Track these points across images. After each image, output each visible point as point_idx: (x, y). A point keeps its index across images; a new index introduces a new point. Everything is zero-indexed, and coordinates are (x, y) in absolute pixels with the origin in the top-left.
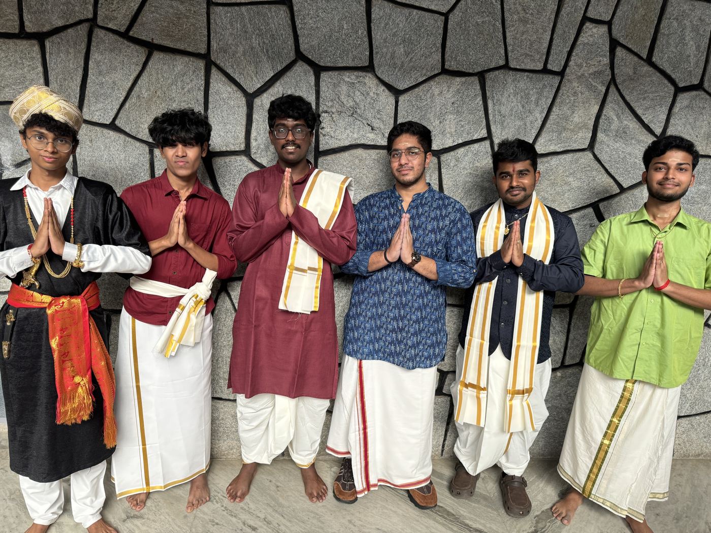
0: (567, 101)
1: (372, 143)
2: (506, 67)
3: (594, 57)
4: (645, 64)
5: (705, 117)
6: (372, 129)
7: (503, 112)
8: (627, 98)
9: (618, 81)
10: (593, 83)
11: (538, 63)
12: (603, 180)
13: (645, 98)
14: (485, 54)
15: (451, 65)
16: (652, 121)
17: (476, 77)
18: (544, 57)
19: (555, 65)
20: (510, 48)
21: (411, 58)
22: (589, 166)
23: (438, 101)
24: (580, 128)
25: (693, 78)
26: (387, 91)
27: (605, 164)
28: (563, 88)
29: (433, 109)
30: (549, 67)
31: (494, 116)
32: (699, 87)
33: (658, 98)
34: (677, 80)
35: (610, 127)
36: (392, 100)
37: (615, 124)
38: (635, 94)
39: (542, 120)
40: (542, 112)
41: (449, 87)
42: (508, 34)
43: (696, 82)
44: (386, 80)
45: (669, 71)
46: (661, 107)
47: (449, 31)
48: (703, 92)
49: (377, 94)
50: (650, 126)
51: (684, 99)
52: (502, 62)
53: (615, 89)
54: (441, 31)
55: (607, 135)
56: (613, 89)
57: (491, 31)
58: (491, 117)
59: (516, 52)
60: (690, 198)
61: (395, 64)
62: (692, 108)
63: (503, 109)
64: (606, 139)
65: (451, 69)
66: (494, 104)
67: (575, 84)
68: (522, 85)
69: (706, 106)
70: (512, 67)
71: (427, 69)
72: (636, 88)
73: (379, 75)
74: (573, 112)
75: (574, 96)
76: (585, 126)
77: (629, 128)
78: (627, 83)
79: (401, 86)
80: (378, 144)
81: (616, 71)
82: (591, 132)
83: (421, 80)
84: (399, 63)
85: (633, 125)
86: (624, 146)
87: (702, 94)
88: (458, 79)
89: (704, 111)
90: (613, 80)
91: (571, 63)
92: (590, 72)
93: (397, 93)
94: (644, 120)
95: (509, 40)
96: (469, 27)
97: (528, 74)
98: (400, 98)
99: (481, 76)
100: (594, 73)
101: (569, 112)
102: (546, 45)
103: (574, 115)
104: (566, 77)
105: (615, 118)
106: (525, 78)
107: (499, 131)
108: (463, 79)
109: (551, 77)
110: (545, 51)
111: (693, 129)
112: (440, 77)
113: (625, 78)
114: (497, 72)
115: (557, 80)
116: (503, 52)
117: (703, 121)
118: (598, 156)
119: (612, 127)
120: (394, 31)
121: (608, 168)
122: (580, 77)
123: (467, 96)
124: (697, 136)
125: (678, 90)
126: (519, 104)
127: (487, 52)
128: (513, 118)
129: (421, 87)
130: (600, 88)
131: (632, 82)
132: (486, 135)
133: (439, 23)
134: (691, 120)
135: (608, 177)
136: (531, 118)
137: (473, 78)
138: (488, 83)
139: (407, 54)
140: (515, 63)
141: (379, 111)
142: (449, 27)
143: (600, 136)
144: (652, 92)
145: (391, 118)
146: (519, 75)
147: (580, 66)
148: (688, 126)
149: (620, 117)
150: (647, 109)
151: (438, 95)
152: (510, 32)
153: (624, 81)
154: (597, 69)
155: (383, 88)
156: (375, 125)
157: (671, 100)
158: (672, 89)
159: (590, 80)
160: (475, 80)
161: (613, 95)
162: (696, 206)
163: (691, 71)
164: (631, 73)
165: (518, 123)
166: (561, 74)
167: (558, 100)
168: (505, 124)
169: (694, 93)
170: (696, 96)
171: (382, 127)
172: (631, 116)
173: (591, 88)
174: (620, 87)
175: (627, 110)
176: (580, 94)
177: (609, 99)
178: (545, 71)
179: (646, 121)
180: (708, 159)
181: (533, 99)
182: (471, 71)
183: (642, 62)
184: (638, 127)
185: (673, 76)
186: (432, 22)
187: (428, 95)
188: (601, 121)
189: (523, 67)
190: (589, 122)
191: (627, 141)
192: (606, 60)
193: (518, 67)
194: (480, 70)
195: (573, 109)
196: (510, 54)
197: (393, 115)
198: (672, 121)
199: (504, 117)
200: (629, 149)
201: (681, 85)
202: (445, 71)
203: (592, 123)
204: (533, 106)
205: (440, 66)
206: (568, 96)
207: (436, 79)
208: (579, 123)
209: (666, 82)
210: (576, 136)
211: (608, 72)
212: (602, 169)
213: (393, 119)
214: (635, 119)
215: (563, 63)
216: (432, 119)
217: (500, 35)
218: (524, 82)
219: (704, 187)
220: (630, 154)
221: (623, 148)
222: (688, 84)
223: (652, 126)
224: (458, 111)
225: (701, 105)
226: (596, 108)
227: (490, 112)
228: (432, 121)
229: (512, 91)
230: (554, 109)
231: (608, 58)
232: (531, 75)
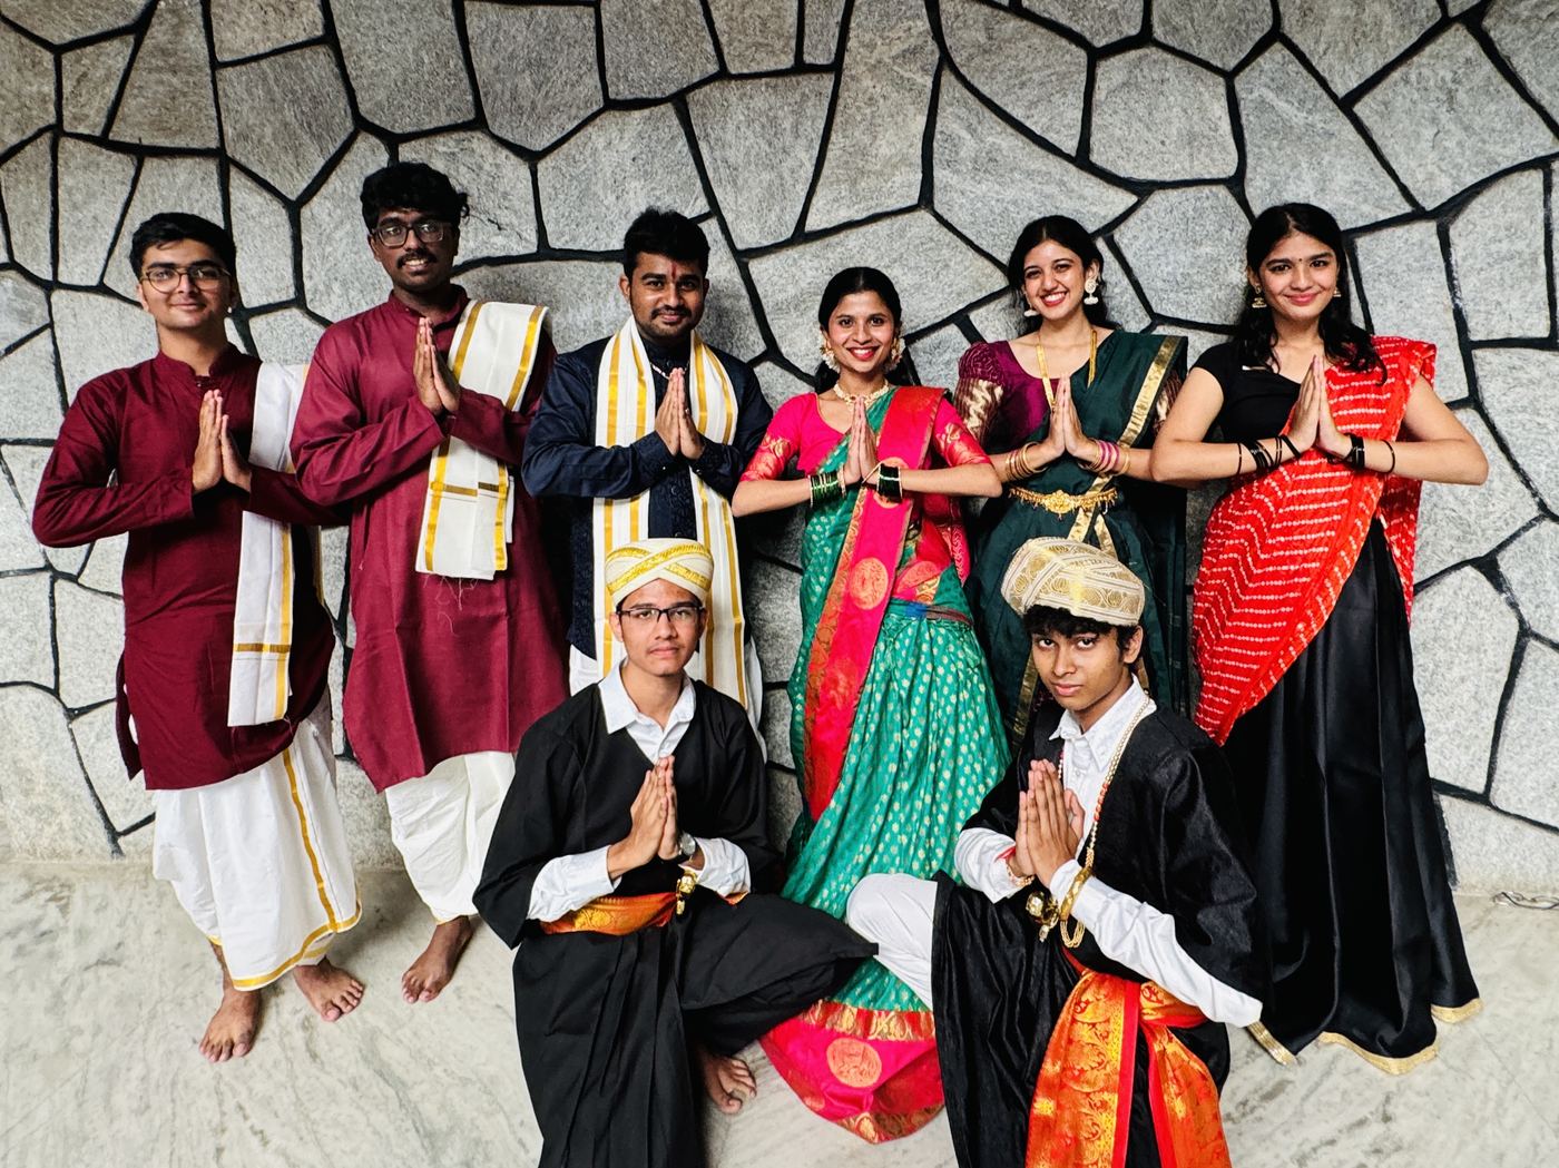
0: (859, 118)
1: (503, 254)
2: (723, 75)
3: (896, 24)
4: (1008, 16)
5: (1172, 99)
6: (500, 229)
7: (732, 160)
8: (985, 90)
9: (957, 61)
10: (902, 72)
11: (783, 57)
12: (967, 264)
13: (1023, 85)
14: (677, 58)
15: (620, 91)
16: (1048, 129)
17: (669, 105)
18: (793, 43)
19: (819, 54)
20: (723, 39)
21: (547, 92)
22: (932, 239)
23: (607, 161)
24: (895, 166)
25: (1124, 23)
26: (512, 156)
27: (965, 232)
28: (843, 94)
29: (599, 175)
30: (808, 59)
31: (716, 170)
32: (1144, 38)
33: (1053, 78)
34: (1087, 35)
35: (957, 153)
36: (525, 171)
37: (969, 146)
38: (1000, 78)
39: (814, 162)
40: (810, 147)
41: (621, 131)
42: (715, 15)
43: (1134, 32)
44: (509, 137)
45: (1063, 20)
46: (1065, 95)
47: (605, 30)
48: (1154, 49)
49: (497, 166)
50: (1047, 138)
51: (1112, 72)
52: (713, 68)
53: (953, 78)
54: (592, 34)
55: (957, 172)
56: (948, 78)
57: (682, 14)
58: (710, 174)
59: (736, 44)
60: (1179, 278)
61: (520, 107)
62: (1137, 85)
63: (731, 154)
64: (954, 180)
65: (619, 97)
66: (711, 148)
67: (867, 82)
68: (759, 103)
69: (1167, 75)
70: (733, 72)
71: (578, 107)
72: (1001, 67)
73: (496, 132)
74: (875, 137)
75: (870, 105)
76: (904, 160)
77: (999, 150)
78: (977, 60)
79: (538, 145)
80: (514, 253)
81: (949, 42)
82: (920, 170)
83: (570, 127)
84: (526, 104)
85: (1009, 141)
86: (997, 187)
87: (1154, 53)
88: (637, 114)
89: (1165, 88)
90: (946, 60)
91: (852, 44)
92: (893, 53)
93: (532, 158)
94: (1033, 128)
95: (720, 25)
96: (640, 16)
97: (768, 80)
98: (539, 166)
99: (680, 101)
100: (904, 54)
101: (866, 139)
102: (792, 19)
103: (878, 142)
104: (846, 72)
105: (964, 134)
106: (763, 89)
107: (730, 199)
108: (646, 112)
109: (814, 77)
110: (793, 30)
111: (1149, 130)
112: (603, 116)
113: (971, 51)
114: (707, 88)
115: (827, 82)
116: (710, 48)
117: (1170, 108)
118: (945, 217)
119: (962, 154)
120: (510, 49)
121: (973, 238)
122: (875, 66)
123: (659, 141)
124: (1163, 143)
125: (1096, 56)
126: (760, 140)
127: (681, 54)
128: (753, 167)
129: (572, 140)
130: (920, 80)
131: (987, 56)
132: (707, 209)
133: (585, 21)
134: (1141, 111)
135: (976, 255)
136: (790, 163)
137: (662, 108)
138: (694, 112)
139: (538, 87)
140: (738, 65)
141: (505, 195)
142: (605, 22)
143: (940, 175)
144: (1038, 69)
145: (527, 203)
146: (749, 85)
147: (871, 46)
148: (1137, 125)
149: (975, 130)
150: (1033, 104)
151: (604, 148)
152: (717, 9)
153: (971, 58)
154: (906, 46)
155: (505, 152)
156: (503, 220)
157: (1084, 77)
158: (1081, 56)
159: (896, 68)
160: (668, 110)
161: (951, 88)
162: (1200, 293)
163: (1115, 11)
164: (982, 39)
165: (766, 176)
166: (836, 68)
167: (838, 119)
168: (740, 182)
169: (1133, 54)
170: (1140, 58)
171: (516, 222)
172: (1000, 125)
173: (901, 84)
174: (963, 71)
175: (988, 113)
176: (882, 101)
177: (944, 98)
178: (801, 68)
179: (1038, 131)
180: (1201, 188)
181: (787, 125)
182: (659, 95)
183: (1002, 13)
184: (1021, 144)
185: (1077, 28)
186: (573, 21)
187: (587, 153)
188: (935, 144)
189: (755, 68)
190: (911, 151)
191: (1002, 176)
192: (923, 25)
193: (745, 71)
194: (672, 89)
195: (872, 130)
196: (726, 50)
197: (531, 197)
198: (1096, 120)
199: (735, 169)
200: (1010, 194)
201: (1100, 42)
202: (611, 105)
203: (919, 152)
204: (788, 139)
205: (600, 96)
206: (859, 108)
207: (598, 121)
208: (890, 158)
209: (1064, 42)
210: (890, 184)
211: (932, 46)
212: (959, 242)
213: (532, 204)
214: (1010, 130)
215: (834, 48)
216: (601, 193)
217: (701, 19)
218: (761, 97)
219: (1208, 250)
220: (1015, 203)
221: (997, 193)
222: (1115, 37)
223: (1052, 137)
224: (646, 172)
225: (1155, 76)
226: (922, 121)
227: (707, 164)
228: (602, 197)
229: (742, 118)
230: (833, 137)
231: (926, 19)
232: (773, 81)
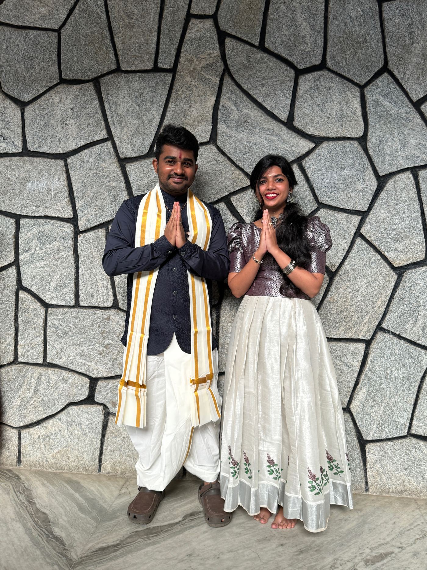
0: (183, 96)
1: (5, 152)
2: (118, 70)
3: (204, 51)
4: (257, 51)
5: (334, 97)
6: (4, 139)
7: (120, 113)
8: (245, 86)
9: (232, 71)
10: (206, 75)
11: (148, 63)
12: (231, 173)
13: (263, 85)
14: (97, 61)
15: (68, 75)
16: (275, 107)
17: (91, 83)
18: (153, 57)
19: (166, 63)
20: (120, 53)
21: (32, 73)
22: (215, 159)
23: (59, 109)
24: (199, 122)
25: (313, 58)
26: (12, 104)
27: (231, 157)
28: (176, 84)
29: (55, 116)
30: (160, 65)
31: (112, 117)
32: (322, 66)
33: (278, 83)
34: (295, 63)
35: (229, 117)
36: (18, 112)
37: (235, 114)
38: (252, 81)
39: (160, 116)
40: (158, 109)
41: (67, 95)
42: (116, 40)
43: (318, 63)
44: (12, 94)
45: (284, 55)
46: (283, 92)
47: (62, 44)
48: (327, 72)
49: (5, 108)
50: (273, 112)
51: (306, 81)
52: (114, 67)
53: (229, 79)
54: (55, 46)
55: (229, 126)
56: (227, 79)
57: (100, 39)
58: (109, 119)
59: (126, 55)
60: (332, 185)
61: (18, 79)
62: (318, 89)
63: (120, 110)
64: (227, 130)
65: (67, 78)
66: (110, 106)
67: (188, 79)
68: (135, 85)
69: (332, 85)
70: (123, 69)
71: (46, 81)
72: (253, 76)
73: (5, 91)
74: (190, 106)
75: (189, 90)
76: (204, 119)
77: (250, 117)
78: (242, 71)
79: (26, 98)
80: (10, 152)
81: (229, 62)
82: (211, 124)
83: (42, 91)
84: (21, 78)
85: (254, 113)
86: (247, 135)
87: (325, 73)
88: (75, 87)
89: (331, 91)
90: (227, 70)
91: (182, 59)
92: (201, 65)
93: (22, 105)
94: (267, 107)
95: (118, 46)
96: (80, 38)
97: (140, 74)
98: (26, 109)
99: (96, 82)
100: (206, 66)
101: (186, 107)
102: (154, 45)
103: (192, 109)
104: (178, 73)
105: (233, 107)
106: (137, 78)
107: (118, 132)
108: (80, 86)
109: (163, 74)
110: (154, 51)
111: (323, 111)
112: (59, 86)
113: (239, 67)
114: (110, 76)
115: (169, 77)
116: (113, 57)
117: (333, 101)
118: (222, 149)
119: (232, 118)
120: (15, 51)
121: (234, 160)
122: (192, 71)
123: (85, 101)
124: (329, 118)
125: (299, 73)
126: (134, 104)
127: (98, 59)
128: (130, 117)
129: (43, 98)
130: (213, 79)
131: (247, 70)
132: (106, 136)
133: (53, 39)
134: (319, 102)
135: (236, 169)
136: (148, 116)
137: (88, 84)
138: (103, 88)
139: (27, 69)
140: (126, 66)
141: (8, 123)
142: (62, 40)
143: (221, 127)
144: (270, 78)
145: (18, 127)
146: (131, 76)
147: (191, 61)
148: (317, 109)
149: (239, 106)
150: (267, 95)
151: (58, 102)
152: (117, 37)
153: (239, 70)
154: (208, 62)
155: (9, 101)
156: (6, 135)
157: (292, 83)
158: (292, 73)
159: (202, 73)
160: (90, 85)
161: (228, 84)
162: (342, 193)
163: (309, 52)
164: (245, 62)
165: (136, 122)
166: (173, 70)
167: (173, 96)
168: (123, 124)
169: (316, 74)
170: (320, 76)
171: (12, 136)
172: (251, 104)
173: (204, 80)
174: (235, 76)
175: (245, 98)
176: (194, 88)
177: (225, 89)
178: (156, 69)
179: (269, 108)
180: (346, 141)
181: (148, 97)
182: (86, 78)
183: (255, 49)
184: (260, 115)
185: (290, 59)
186: (47, 39)
187: (50, 104)
188: (219, 112)
189: (134, 68)
190: (207, 114)
191: (251, 130)
192: (217, 52)
193: (129, 69)
194: (94, 76)
195: (189, 102)
196: (120, 58)
197: (20, 124)
198: (297, 105)
199: (121, 117)
200: (254, 139)
201: (301, 67)
202: (63, 81)
203: (211, 115)
204: (148, 104)
205: (57, 77)
206: (183, 92)
207: (56, 89)
208: (197, 117)
209: (284, 66)
210: (196, 130)
211: (220, 63)
212: (228, 162)
213: (21, 128)
214: (255, 107)
215: (173, 60)
216: (55, 125)
217: (109, 42)
218: (136, 82)
219: (347, 172)
220: (256, 144)
221: (247, 138)
222: (308, 65)
223: (276, 112)
224: (78, 116)
225: (327, 85)
226: (213, 100)
227: (108, 113)
228: (55, 127)
229: (126, 92)
230: (170, 105)
231: (218, 50)
232: (143, 75)
